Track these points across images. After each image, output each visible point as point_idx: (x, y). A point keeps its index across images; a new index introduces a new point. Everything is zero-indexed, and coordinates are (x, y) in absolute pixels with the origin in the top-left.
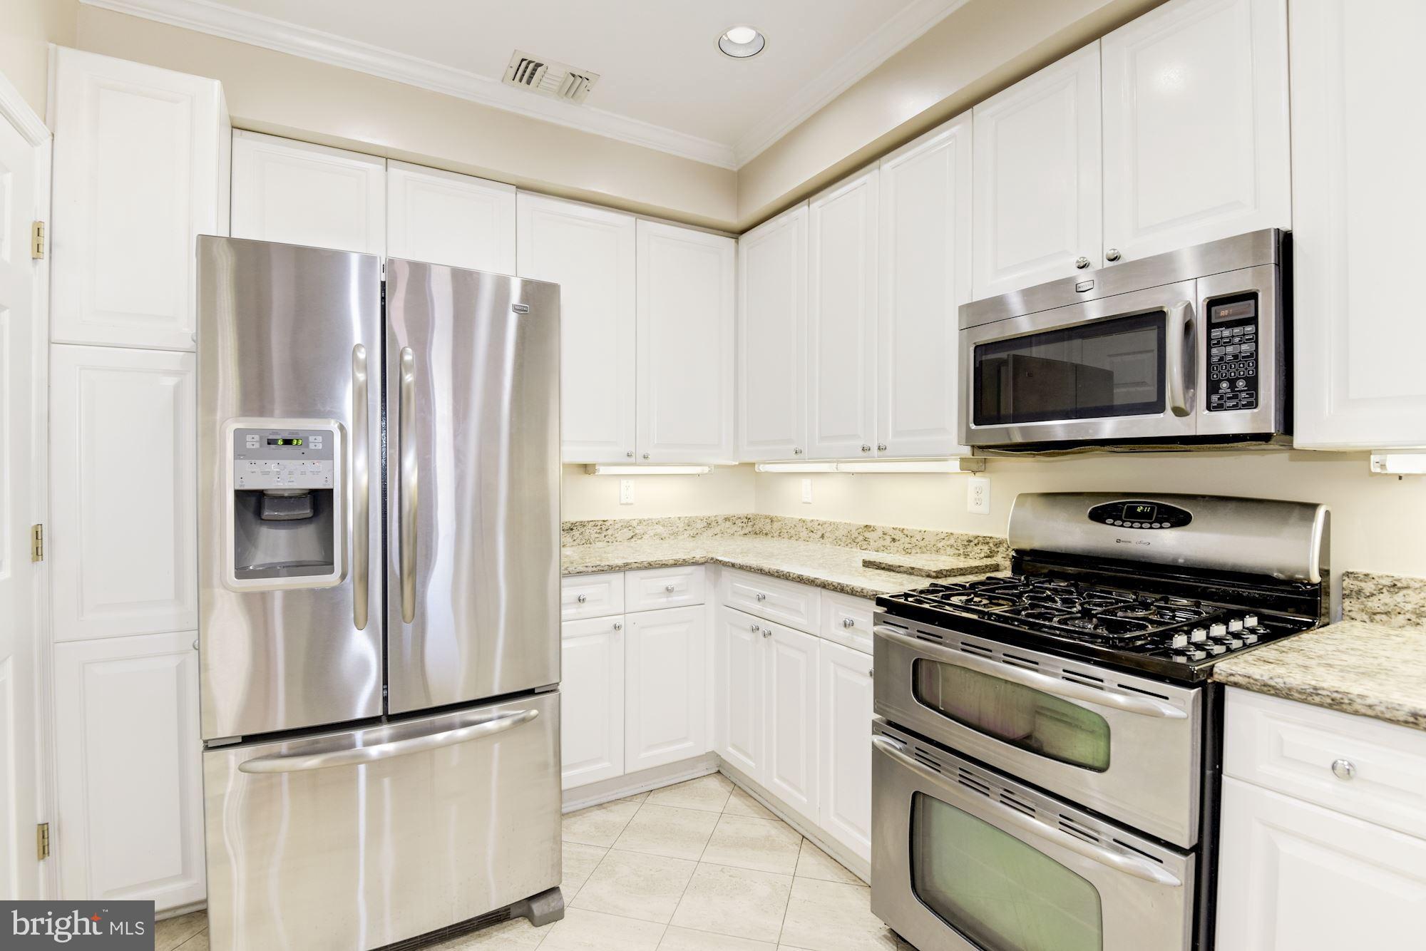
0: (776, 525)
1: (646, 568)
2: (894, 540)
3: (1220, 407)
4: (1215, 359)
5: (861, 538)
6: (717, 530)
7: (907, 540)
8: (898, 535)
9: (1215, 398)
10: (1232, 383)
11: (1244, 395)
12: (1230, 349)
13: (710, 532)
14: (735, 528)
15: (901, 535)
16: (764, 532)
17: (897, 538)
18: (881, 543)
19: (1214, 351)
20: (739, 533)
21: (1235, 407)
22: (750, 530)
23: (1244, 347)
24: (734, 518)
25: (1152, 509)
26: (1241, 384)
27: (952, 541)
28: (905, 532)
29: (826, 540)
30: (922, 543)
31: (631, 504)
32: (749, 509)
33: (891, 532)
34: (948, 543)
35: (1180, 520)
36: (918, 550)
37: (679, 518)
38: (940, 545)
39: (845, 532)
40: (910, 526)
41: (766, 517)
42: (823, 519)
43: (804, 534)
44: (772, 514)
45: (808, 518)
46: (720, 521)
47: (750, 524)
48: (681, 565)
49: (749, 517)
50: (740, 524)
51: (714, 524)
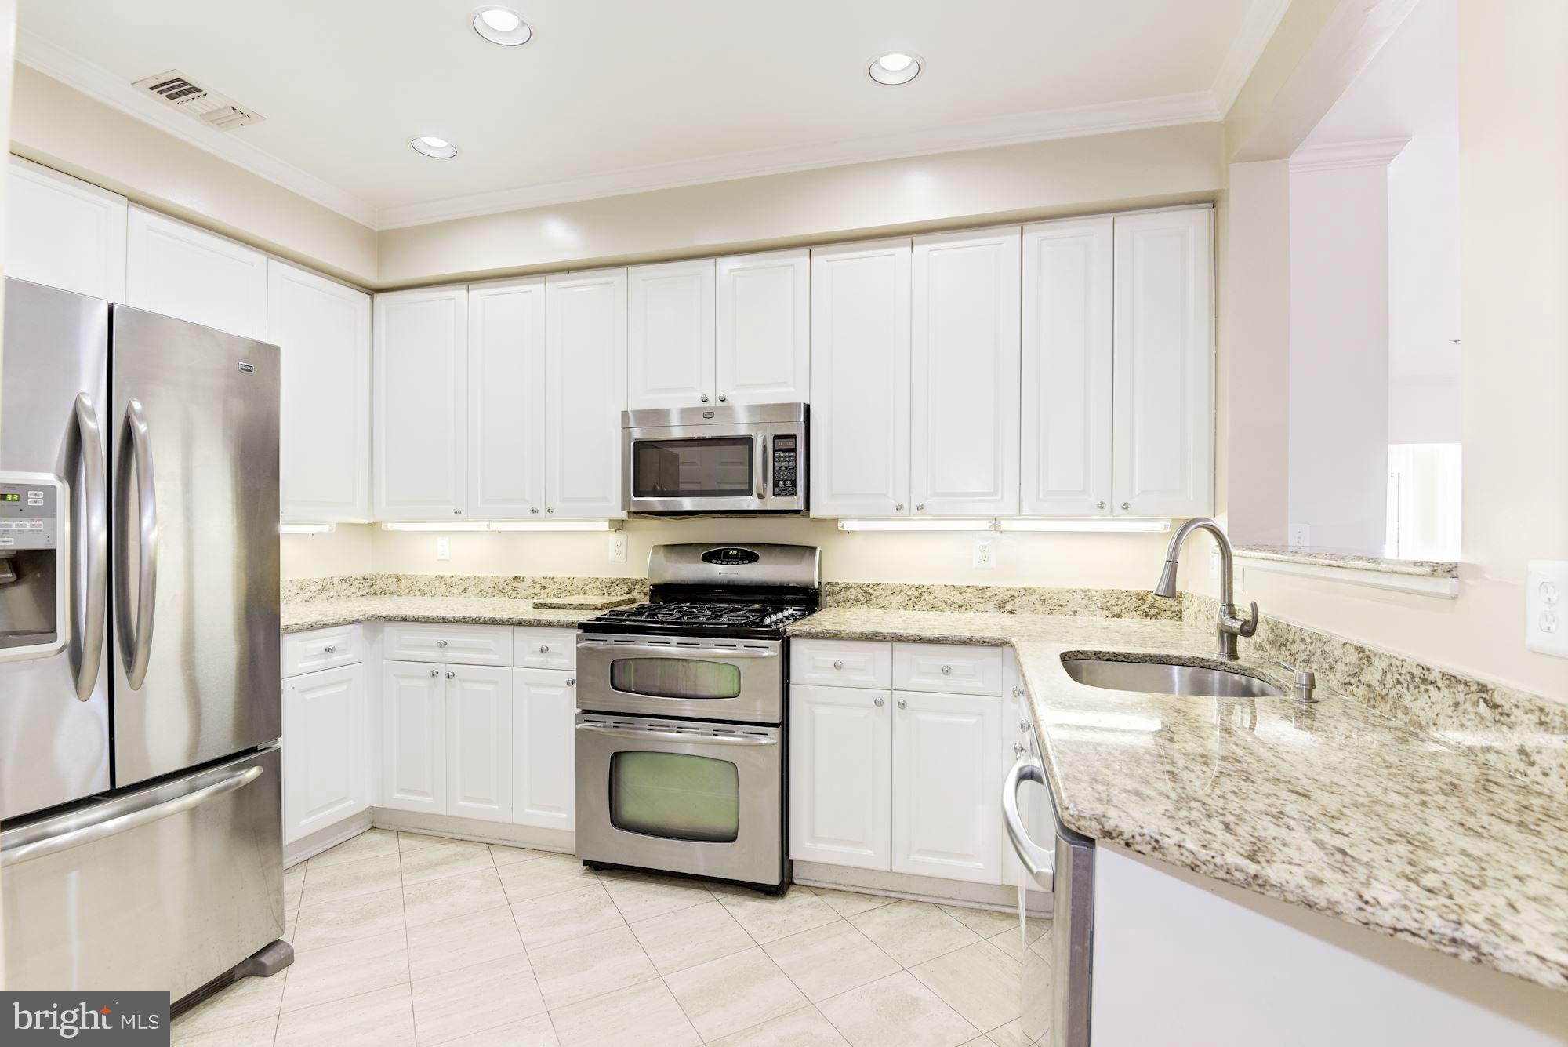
0: (403, 584)
1: (307, 629)
2: (544, 587)
3: (779, 495)
4: (777, 468)
5: (510, 588)
6: (333, 592)
7: (557, 586)
8: (548, 583)
9: (777, 489)
10: (785, 482)
11: (790, 489)
12: (784, 464)
13: (325, 595)
14: (352, 589)
15: (551, 583)
16: (387, 592)
17: (547, 585)
18: (531, 590)
19: (776, 464)
20: (356, 595)
21: (786, 495)
22: (368, 590)
23: (790, 463)
24: (350, 579)
25: (738, 553)
26: (789, 483)
27: (597, 584)
28: (555, 580)
29: (469, 593)
30: (571, 588)
32: (367, 570)
33: (541, 581)
34: (594, 586)
35: (752, 558)
36: (567, 594)
37: (291, 581)
38: (587, 588)
39: (492, 584)
40: (559, 575)
41: (390, 576)
42: (464, 574)
43: (442, 589)
44: (399, 572)
45: (447, 574)
46: (336, 583)
47: (367, 584)
48: (341, 625)
49: (366, 577)
50: (357, 585)
51: (329, 586)
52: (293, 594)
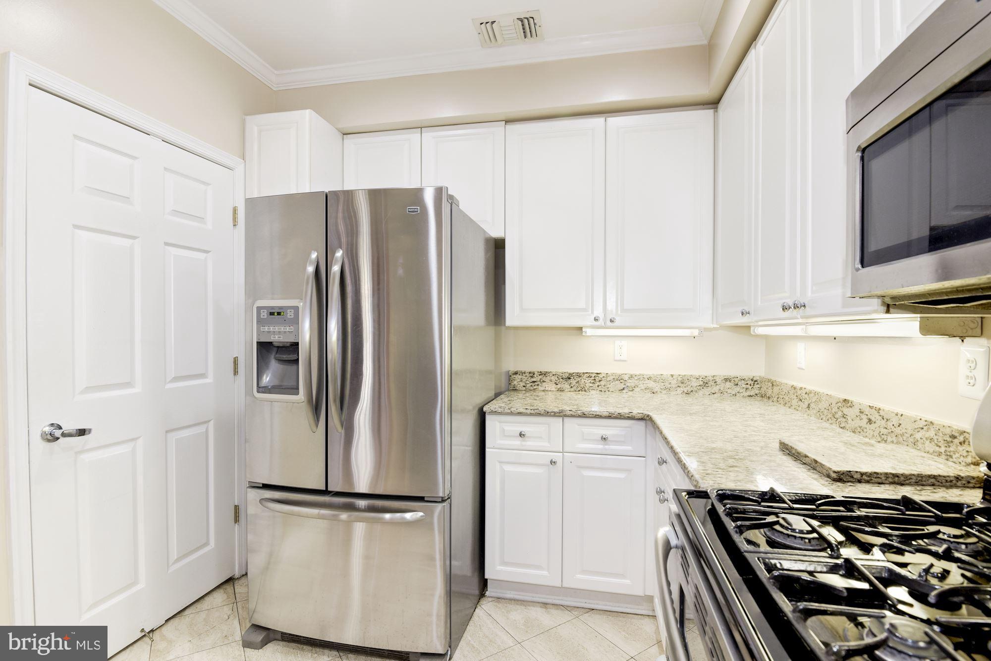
0: (776, 389)
1: (581, 417)
2: (870, 421)
5: (840, 414)
6: (716, 389)
7: (883, 422)
8: (875, 416)
13: (707, 391)
14: (737, 389)
15: (877, 416)
16: (768, 395)
17: (873, 419)
18: (857, 423)
20: (742, 395)
22: (757, 392)
24: (736, 379)
27: (931, 433)
28: (882, 413)
29: (811, 412)
30: (898, 431)
31: (625, 361)
32: (759, 372)
33: (867, 410)
34: (928, 435)
36: (894, 439)
37: (672, 376)
38: (918, 436)
39: (826, 405)
40: (887, 407)
41: (769, 381)
42: (810, 387)
43: (795, 402)
44: (773, 379)
45: (798, 385)
46: (719, 381)
47: (756, 386)
48: (616, 418)
49: (755, 379)
50: (744, 386)
51: (711, 383)
52: (674, 386)
